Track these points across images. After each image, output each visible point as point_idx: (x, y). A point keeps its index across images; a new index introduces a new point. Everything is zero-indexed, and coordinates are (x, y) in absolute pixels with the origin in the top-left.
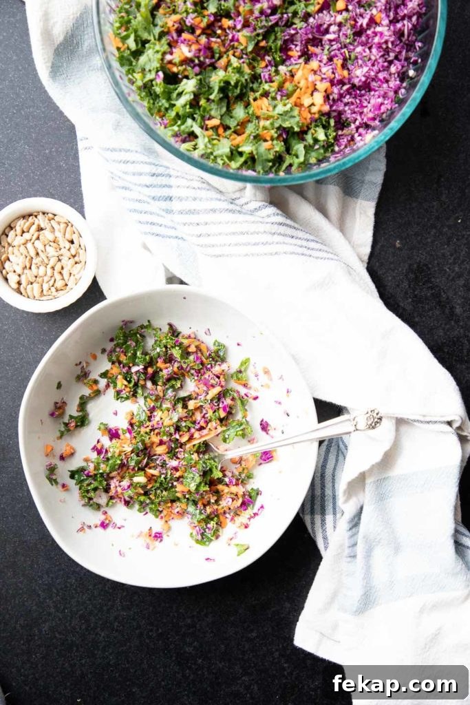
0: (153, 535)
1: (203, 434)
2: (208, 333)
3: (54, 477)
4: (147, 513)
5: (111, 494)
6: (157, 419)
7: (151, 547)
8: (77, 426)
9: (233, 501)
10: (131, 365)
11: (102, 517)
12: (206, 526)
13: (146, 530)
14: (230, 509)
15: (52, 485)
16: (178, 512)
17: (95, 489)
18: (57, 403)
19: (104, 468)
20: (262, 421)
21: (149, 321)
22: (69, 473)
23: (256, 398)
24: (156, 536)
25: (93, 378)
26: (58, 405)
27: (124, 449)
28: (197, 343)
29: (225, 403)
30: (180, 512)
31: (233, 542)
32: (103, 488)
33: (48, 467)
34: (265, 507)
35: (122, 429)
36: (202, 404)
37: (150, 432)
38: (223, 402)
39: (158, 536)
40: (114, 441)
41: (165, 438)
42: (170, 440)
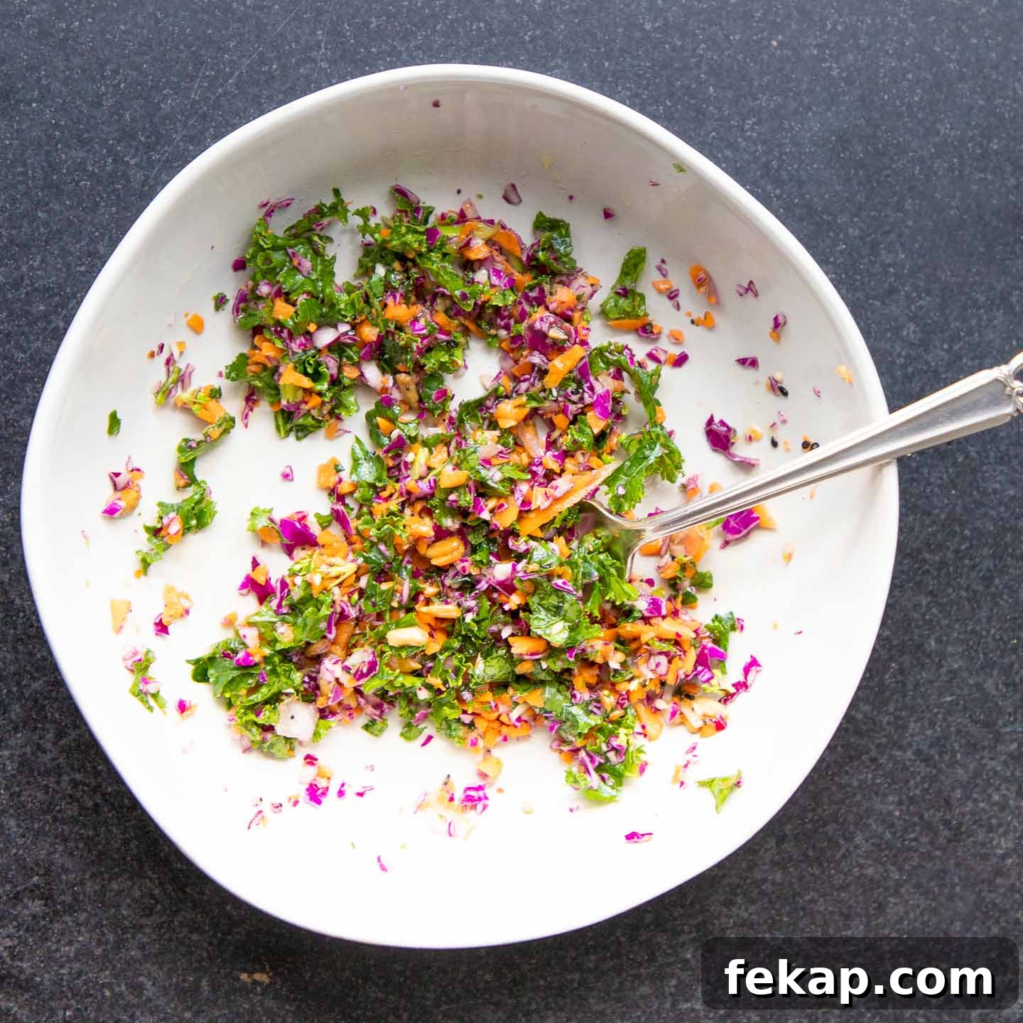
0: (459, 795)
1: (558, 493)
2: (513, 197)
3: (151, 688)
4: (430, 738)
5: (321, 702)
6: (417, 470)
7: (460, 829)
8: (187, 529)
9: (670, 662)
10: (312, 328)
11: (309, 773)
12: (608, 743)
13: (436, 786)
14: (663, 684)
15: (151, 709)
16: (519, 719)
17: (275, 699)
18: (117, 475)
19: (287, 636)
20: (711, 421)
21: (337, 192)
22: (192, 667)
23: (680, 361)
24: (469, 799)
25: (204, 384)
26: (121, 481)
27: (334, 572)
28: (488, 232)
29: (599, 390)
30: (524, 718)
31: (691, 776)
32: (297, 691)
33: (129, 663)
34: (760, 660)
35: (317, 515)
36: (534, 404)
37: (402, 511)
38: (592, 388)
39: (474, 798)
40: (298, 553)
41: (449, 523)
42: (463, 525)
